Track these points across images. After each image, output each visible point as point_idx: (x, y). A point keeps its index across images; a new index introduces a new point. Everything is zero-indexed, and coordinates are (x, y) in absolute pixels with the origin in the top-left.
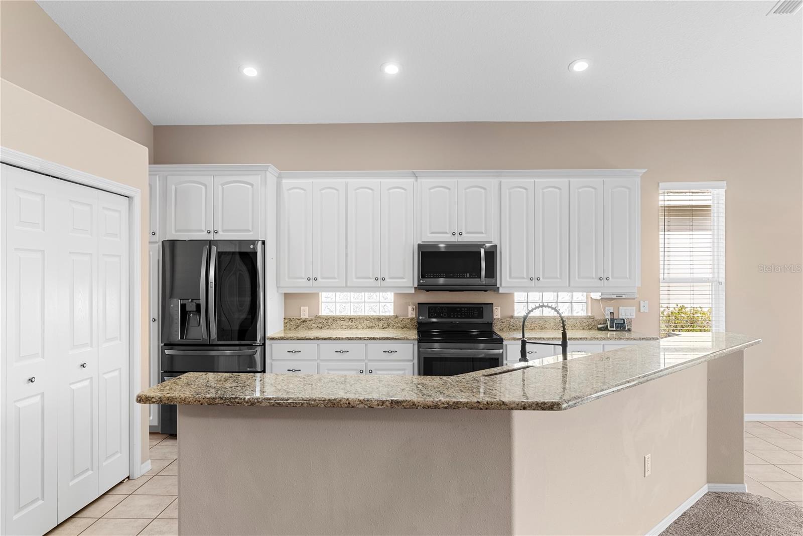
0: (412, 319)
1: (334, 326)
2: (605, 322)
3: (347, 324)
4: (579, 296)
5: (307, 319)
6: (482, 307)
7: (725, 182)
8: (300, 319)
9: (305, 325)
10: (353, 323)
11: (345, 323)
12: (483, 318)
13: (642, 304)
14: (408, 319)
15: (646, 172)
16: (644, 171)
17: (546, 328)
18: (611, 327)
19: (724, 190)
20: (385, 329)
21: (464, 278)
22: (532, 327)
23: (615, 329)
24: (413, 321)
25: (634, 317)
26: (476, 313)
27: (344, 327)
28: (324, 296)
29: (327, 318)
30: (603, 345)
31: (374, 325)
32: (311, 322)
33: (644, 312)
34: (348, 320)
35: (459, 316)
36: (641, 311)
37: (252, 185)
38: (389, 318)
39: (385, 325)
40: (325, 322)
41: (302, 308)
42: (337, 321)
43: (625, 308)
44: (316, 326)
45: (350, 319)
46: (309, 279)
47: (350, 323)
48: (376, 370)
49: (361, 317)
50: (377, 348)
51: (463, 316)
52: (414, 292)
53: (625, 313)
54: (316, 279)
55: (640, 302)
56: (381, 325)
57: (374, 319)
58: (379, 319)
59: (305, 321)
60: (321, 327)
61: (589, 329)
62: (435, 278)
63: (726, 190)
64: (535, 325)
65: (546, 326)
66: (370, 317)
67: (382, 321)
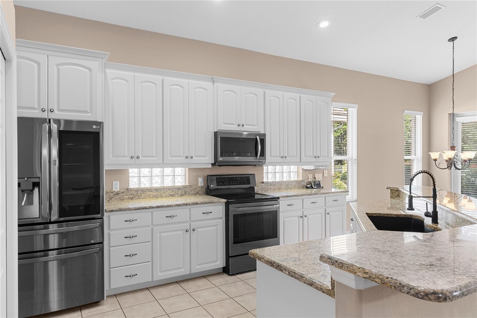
0: (202, 187)
1: (143, 196)
2: (310, 183)
3: (153, 194)
4: (293, 168)
5: (120, 191)
6: (249, 177)
7: (357, 105)
8: (113, 192)
9: (118, 197)
10: (159, 193)
11: (152, 193)
12: (250, 184)
13: (325, 172)
14: (199, 187)
15: (335, 95)
16: (334, 94)
17: (281, 189)
18: (314, 186)
19: (356, 109)
20: (183, 196)
21: (247, 156)
22: (274, 189)
23: (316, 187)
24: (203, 189)
25: (321, 179)
26: (246, 181)
27: (151, 196)
28: (133, 172)
29: (137, 190)
30: (325, 197)
31: (175, 193)
32: (123, 194)
33: (326, 177)
34: (155, 191)
35: (236, 184)
36: (325, 176)
37: (90, 70)
38: (186, 188)
39: (183, 193)
40: (135, 193)
41: (114, 182)
42: (145, 192)
43: (317, 174)
44: (127, 197)
45: (156, 190)
46: (132, 158)
47: (156, 193)
48: (197, 228)
49: (165, 188)
50: (197, 211)
51: (238, 183)
52: (211, 167)
53: (319, 177)
54: (138, 158)
55: (324, 171)
56: (180, 193)
57: (175, 188)
58: (178, 188)
59: (117, 194)
60: (132, 198)
61: (302, 188)
62: (229, 156)
63: (357, 110)
64: (275, 187)
65: (281, 187)
66: (172, 187)
67: (181, 190)
